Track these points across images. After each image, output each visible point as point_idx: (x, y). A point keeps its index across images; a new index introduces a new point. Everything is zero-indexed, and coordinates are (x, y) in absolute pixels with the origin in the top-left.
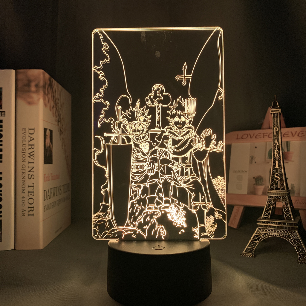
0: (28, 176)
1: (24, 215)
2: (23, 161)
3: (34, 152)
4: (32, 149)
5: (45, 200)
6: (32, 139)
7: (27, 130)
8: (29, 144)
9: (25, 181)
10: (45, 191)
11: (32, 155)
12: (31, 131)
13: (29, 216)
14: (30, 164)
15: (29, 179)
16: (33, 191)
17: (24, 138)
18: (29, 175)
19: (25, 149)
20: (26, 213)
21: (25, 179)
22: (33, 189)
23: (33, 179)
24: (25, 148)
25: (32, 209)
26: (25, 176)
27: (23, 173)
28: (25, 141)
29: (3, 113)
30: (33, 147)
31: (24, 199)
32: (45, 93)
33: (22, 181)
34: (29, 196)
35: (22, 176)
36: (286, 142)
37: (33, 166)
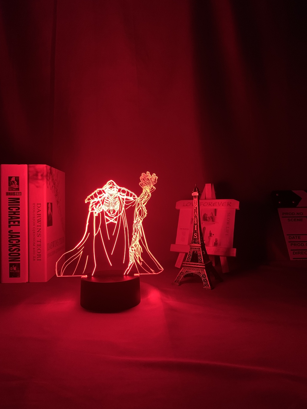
1: (35, 260)
2: (33, 225)
3: (40, 219)
4: (39, 217)
5: (48, 250)
6: (39, 210)
7: (36, 204)
8: (38, 214)
9: (35, 238)
10: (48, 244)
11: (39, 221)
12: (39, 206)
13: (38, 260)
15: (38, 236)
16: (40, 244)
17: (34, 210)
18: (38, 234)
20: (36, 258)
23: (41, 236)
24: (34, 216)
25: (40, 256)
26: (35, 235)
27: (33, 233)
28: (35, 212)
29: (20, 193)
30: (40, 215)
31: (35, 250)
32: (47, 180)
33: (33, 238)
34: (37, 248)
35: (33, 235)
36: (214, 209)
37: (40, 228)
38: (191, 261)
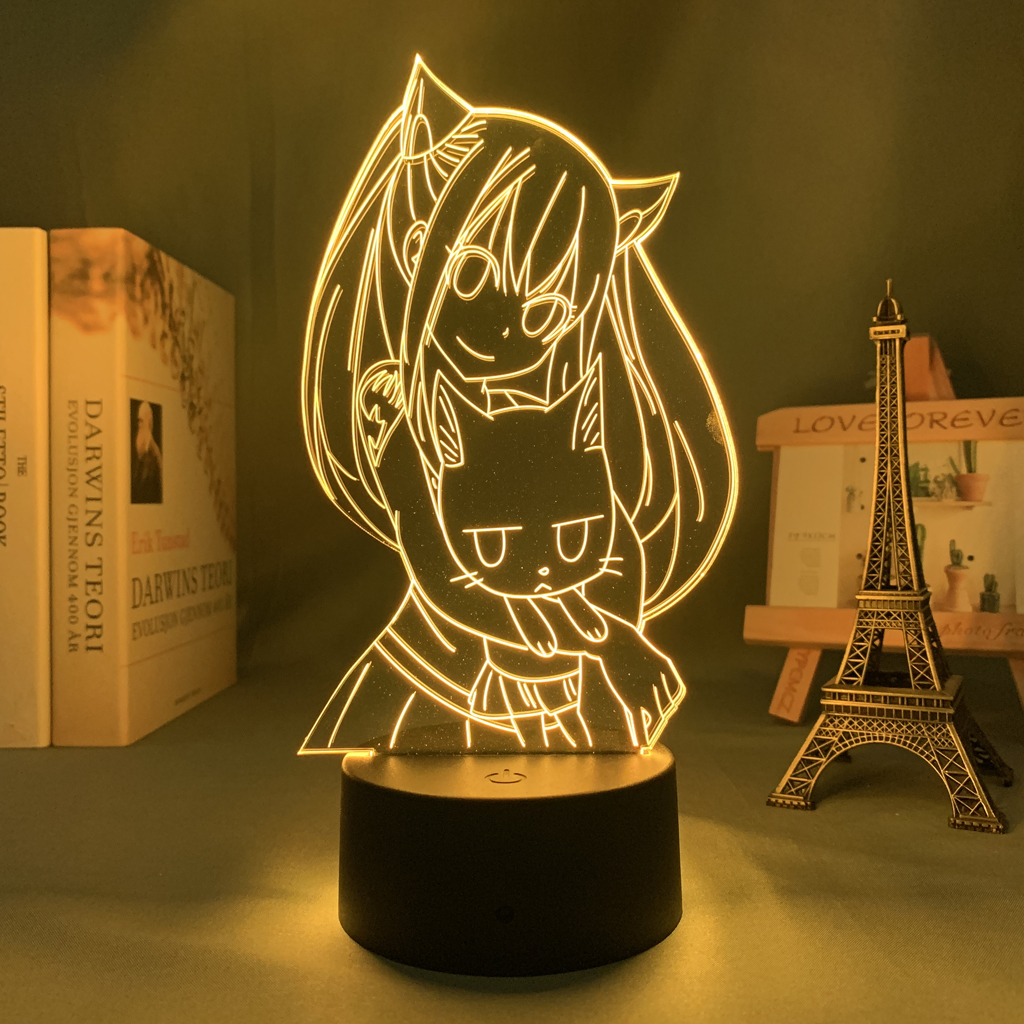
0: (86, 539)
1: (76, 647)
2: (71, 495)
3: (99, 467)
4: (94, 459)
5: (135, 607)
6: (94, 431)
7: (81, 404)
8: (88, 446)
9: (76, 551)
10: (134, 580)
11: (94, 478)
12: (93, 410)
13: (88, 651)
14: (90, 503)
15: (89, 545)
16: (99, 581)
18: (88, 534)
19: (74, 460)
20: (81, 642)
21: (77, 545)
22: (100, 575)
23: (100, 545)
24: (75, 456)
25: (98, 631)
26: (76, 538)
27: (71, 529)
28: (75, 437)
30: (97, 453)
31: (76, 603)
32: (132, 298)
33: (70, 550)
34: (87, 594)
35: (70, 537)
36: (962, 444)
37: (98, 509)
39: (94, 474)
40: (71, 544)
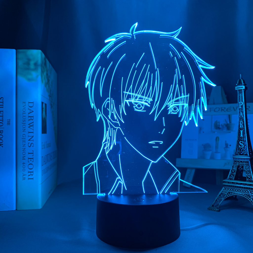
0: (28, 145)
1: (25, 179)
2: (23, 131)
3: (33, 122)
4: (31, 120)
5: (42, 165)
6: (31, 111)
7: (27, 103)
8: (29, 116)
9: (25, 149)
10: (42, 157)
11: (31, 126)
12: (31, 105)
13: (29, 180)
14: (29, 133)
15: (29, 147)
16: (32, 158)
18: (29, 143)
19: (25, 120)
20: (27, 177)
22: (33, 156)
23: (33, 146)
25: (32, 173)
26: (25, 144)
27: (23, 142)
28: (25, 113)
30: (32, 118)
31: (24, 165)
33: (23, 148)
34: (28, 162)
35: (23, 144)
36: (228, 115)
37: (33, 136)
38: (235, 179)
39: (31, 125)
40: (23, 146)
